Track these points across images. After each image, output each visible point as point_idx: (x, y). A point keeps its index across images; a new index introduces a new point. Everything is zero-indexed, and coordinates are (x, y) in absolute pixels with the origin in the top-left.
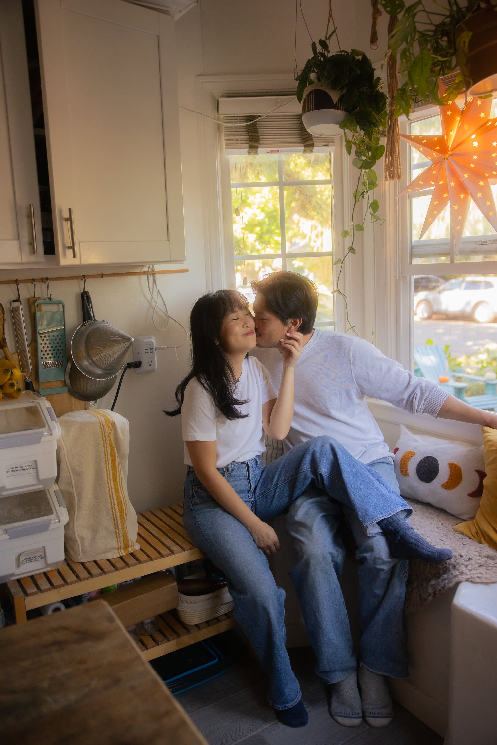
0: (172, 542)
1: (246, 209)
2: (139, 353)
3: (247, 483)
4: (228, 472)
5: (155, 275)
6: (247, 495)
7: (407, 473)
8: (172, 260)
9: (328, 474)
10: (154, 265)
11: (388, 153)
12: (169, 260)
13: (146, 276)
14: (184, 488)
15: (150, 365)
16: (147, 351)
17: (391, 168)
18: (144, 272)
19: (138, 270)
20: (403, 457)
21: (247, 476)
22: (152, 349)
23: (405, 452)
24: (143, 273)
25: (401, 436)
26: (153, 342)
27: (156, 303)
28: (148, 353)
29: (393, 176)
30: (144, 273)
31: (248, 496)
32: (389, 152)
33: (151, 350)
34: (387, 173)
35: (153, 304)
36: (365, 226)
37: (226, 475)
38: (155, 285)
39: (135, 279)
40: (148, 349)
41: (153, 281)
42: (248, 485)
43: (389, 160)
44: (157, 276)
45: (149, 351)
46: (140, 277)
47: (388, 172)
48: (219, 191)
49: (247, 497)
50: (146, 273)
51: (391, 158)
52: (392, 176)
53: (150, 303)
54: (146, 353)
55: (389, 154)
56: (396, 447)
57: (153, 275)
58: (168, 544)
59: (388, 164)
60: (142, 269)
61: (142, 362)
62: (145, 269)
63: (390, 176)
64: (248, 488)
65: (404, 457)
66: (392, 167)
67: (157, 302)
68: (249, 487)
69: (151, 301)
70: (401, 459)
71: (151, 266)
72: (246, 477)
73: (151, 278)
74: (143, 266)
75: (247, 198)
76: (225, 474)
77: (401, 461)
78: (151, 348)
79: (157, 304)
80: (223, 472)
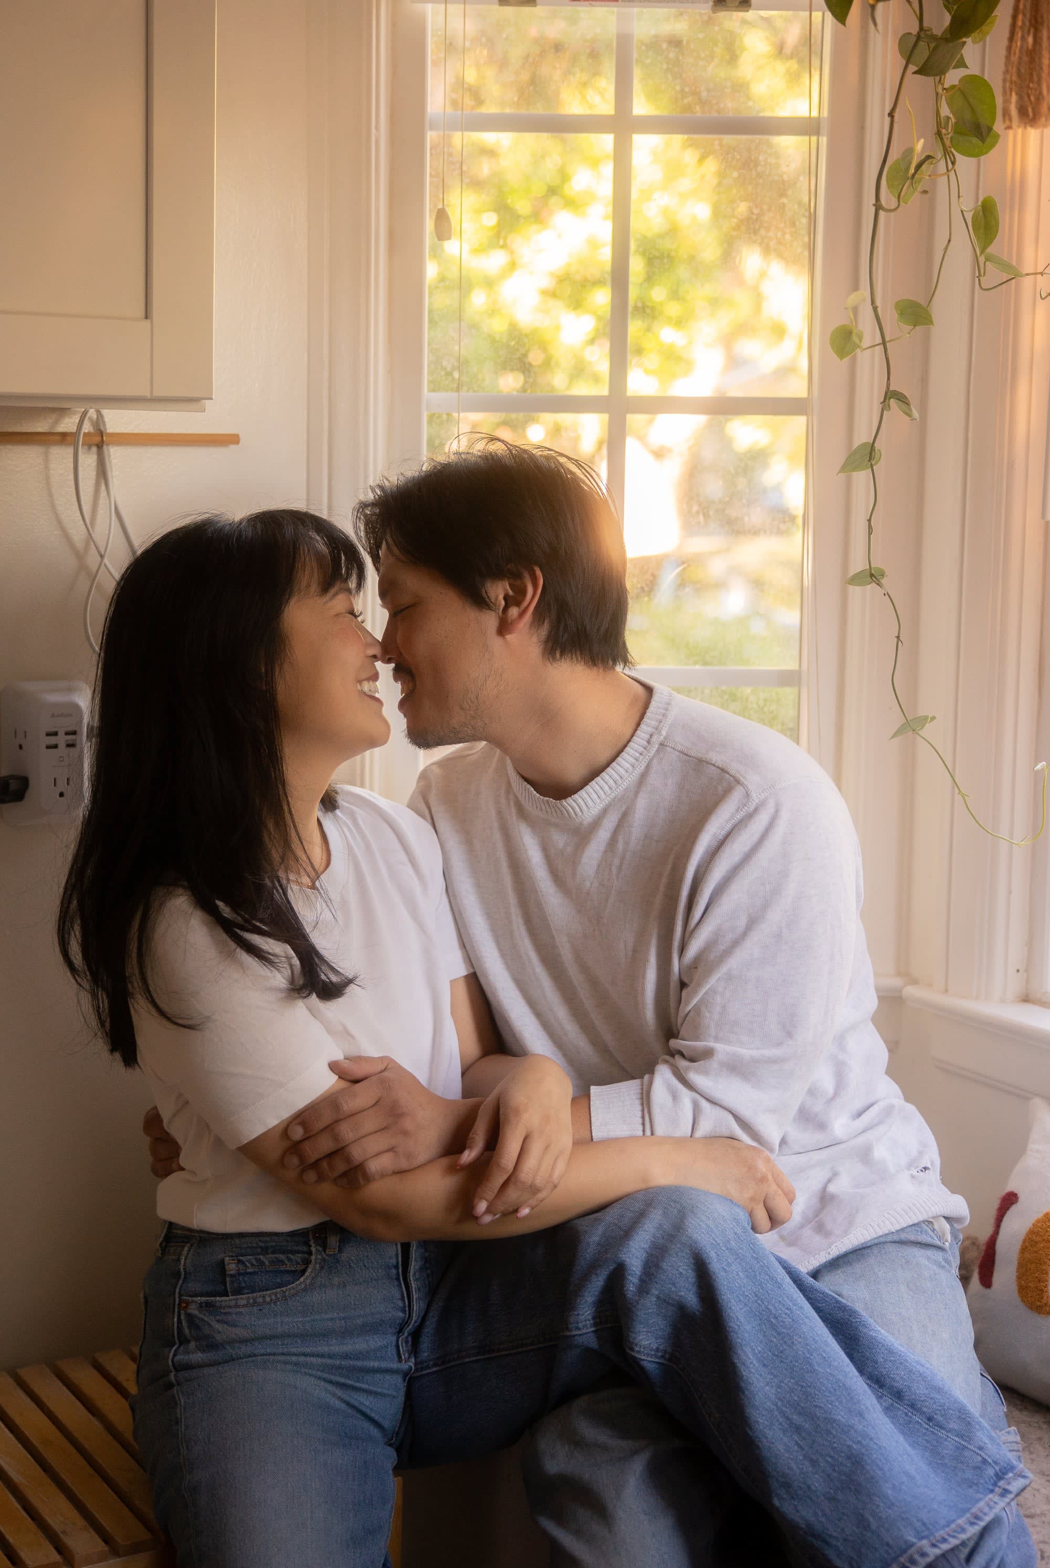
0: (73, 1514)
1: (562, 219)
2: (21, 747)
3: (398, 1295)
4: (324, 1250)
5: (105, 447)
6: (394, 1343)
7: (1044, 1301)
8: (155, 394)
9: (667, 1356)
10: (105, 412)
11: (1020, 17)
12: (148, 395)
13: (70, 450)
14: (146, 1298)
15: (61, 795)
16: (52, 740)
17: (1031, 80)
18: (64, 435)
19: (41, 426)
20: (1031, 1232)
21: (396, 1267)
22: (74, 733)
23: (1040, 1215)
24: (58, 438)
25: (1031, 1146)
26: (77, 707)
27: (102, 556)
28: (56, 746)
29: (1033, 110)
30: (64, 438)
31: (398, 1347)
32: (1024, 15)
33: (70, 737)
34: (1014, 98)
35: (92, 560)
36: (938, 310)
37: (316, 1259)
38: (103, 487)
39: (29, 455)
40: (56, 734)
41: (97, 473)
42: (400, 1304)
43: (1022, 47)
44: (115, 454)
45: (61, 740)
46: (46, 454)
47: (1017, 94)
48: (377, 141)
49: (392, 1351)
50: (69, 438)
51: (1030, 40)
52: (1030, 110)
53: (80, 556)
54: (48, 747)
55: (1023, 22)
56: (1011, 1187)
57: (100, 446)
58: (55, 1523)
59: (1020, 63)
60: (57, 422)
61: (32, 782)
62: (68, 424)
63: (1022, 112)
64: (401, 1314)
65: (1037, 1234)
66: (1031, 74)
67: (107, 554)
68: (403, 1311)
69: (87, 548)
70: (1024, 1241)
71: (92, 413)
72: (394, 1271)
73: (88, 461)
74: (62, 412)
75: (564, 175)
76: (313, 1257)
77: (1023, 1250)
78: (70, 729)
79: (106, 560)
80: (305, 1249)
